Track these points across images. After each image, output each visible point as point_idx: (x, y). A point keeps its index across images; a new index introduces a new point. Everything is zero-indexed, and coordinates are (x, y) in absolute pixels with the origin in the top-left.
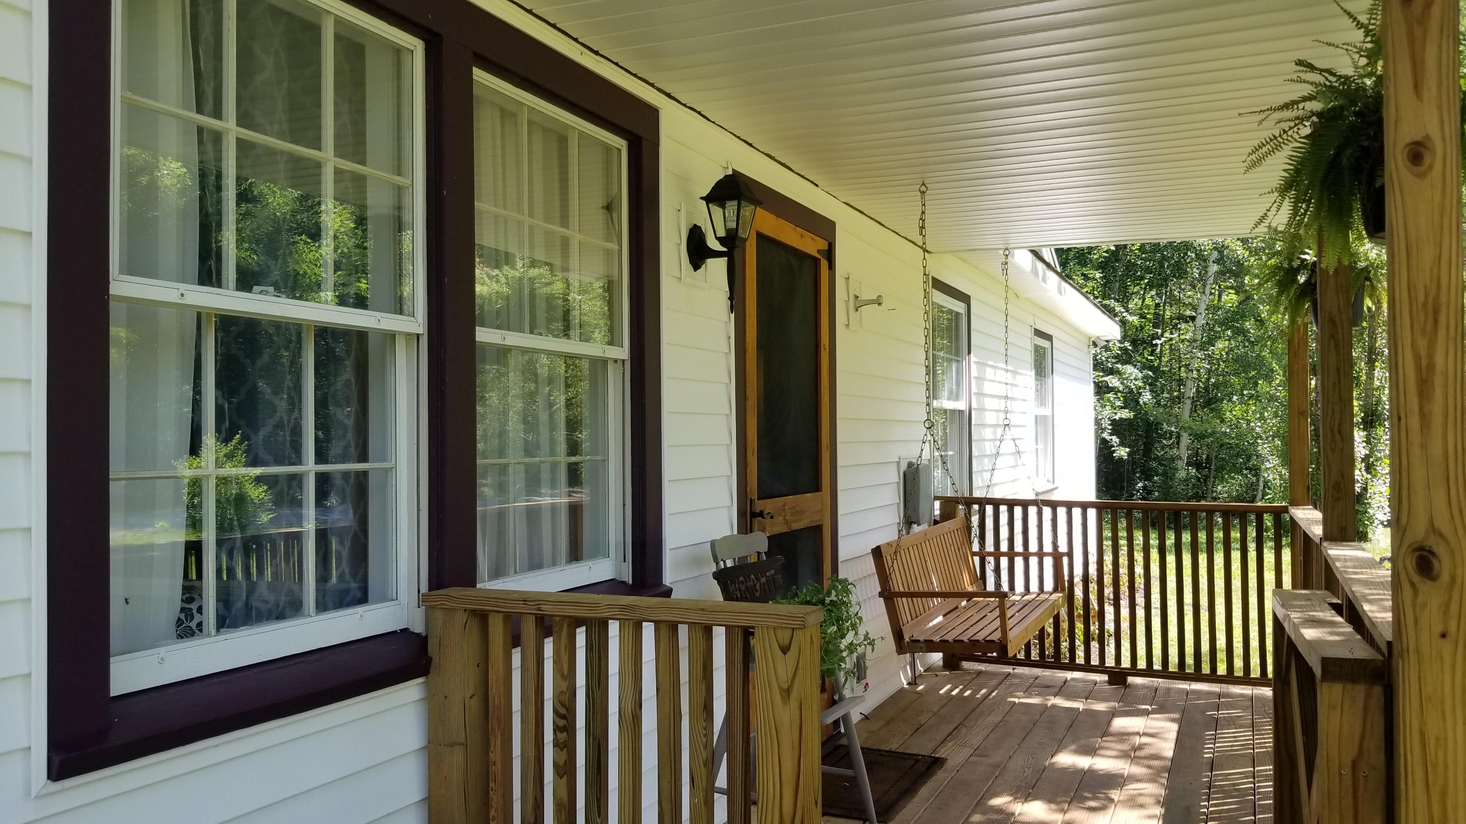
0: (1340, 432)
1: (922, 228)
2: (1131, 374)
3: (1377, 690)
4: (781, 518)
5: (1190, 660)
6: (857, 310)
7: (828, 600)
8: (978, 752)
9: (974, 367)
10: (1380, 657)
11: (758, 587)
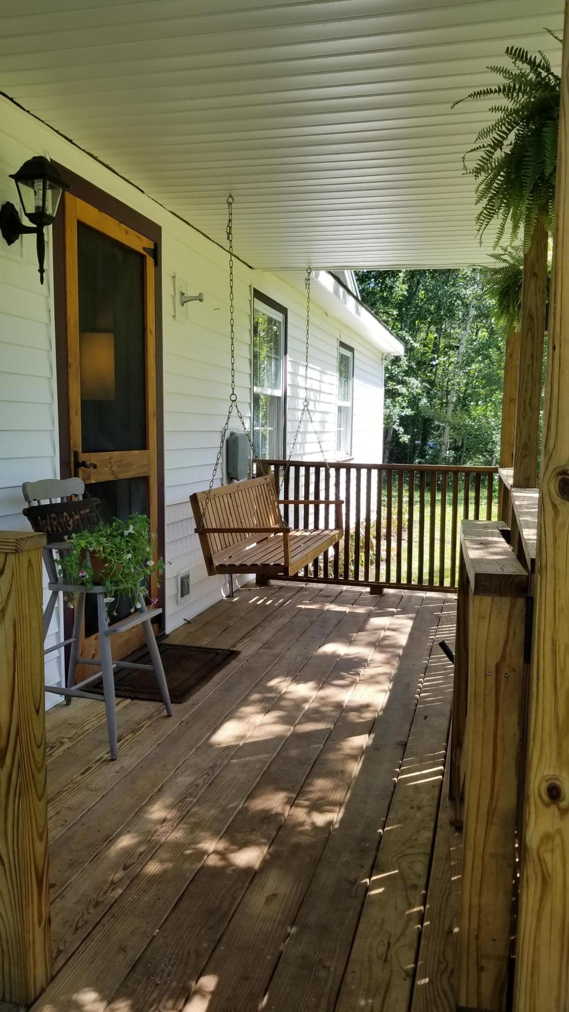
0: (530, 404)
1: (229, 234)
2: (413, 384)
3: (521, 602)
4: (107, 469)
5: (426, 577)
6: (183, 305)
7: (126, 533)
8: (267, 645)
9: (289, 364)
10: (525, 573)
11: (71, 522)
